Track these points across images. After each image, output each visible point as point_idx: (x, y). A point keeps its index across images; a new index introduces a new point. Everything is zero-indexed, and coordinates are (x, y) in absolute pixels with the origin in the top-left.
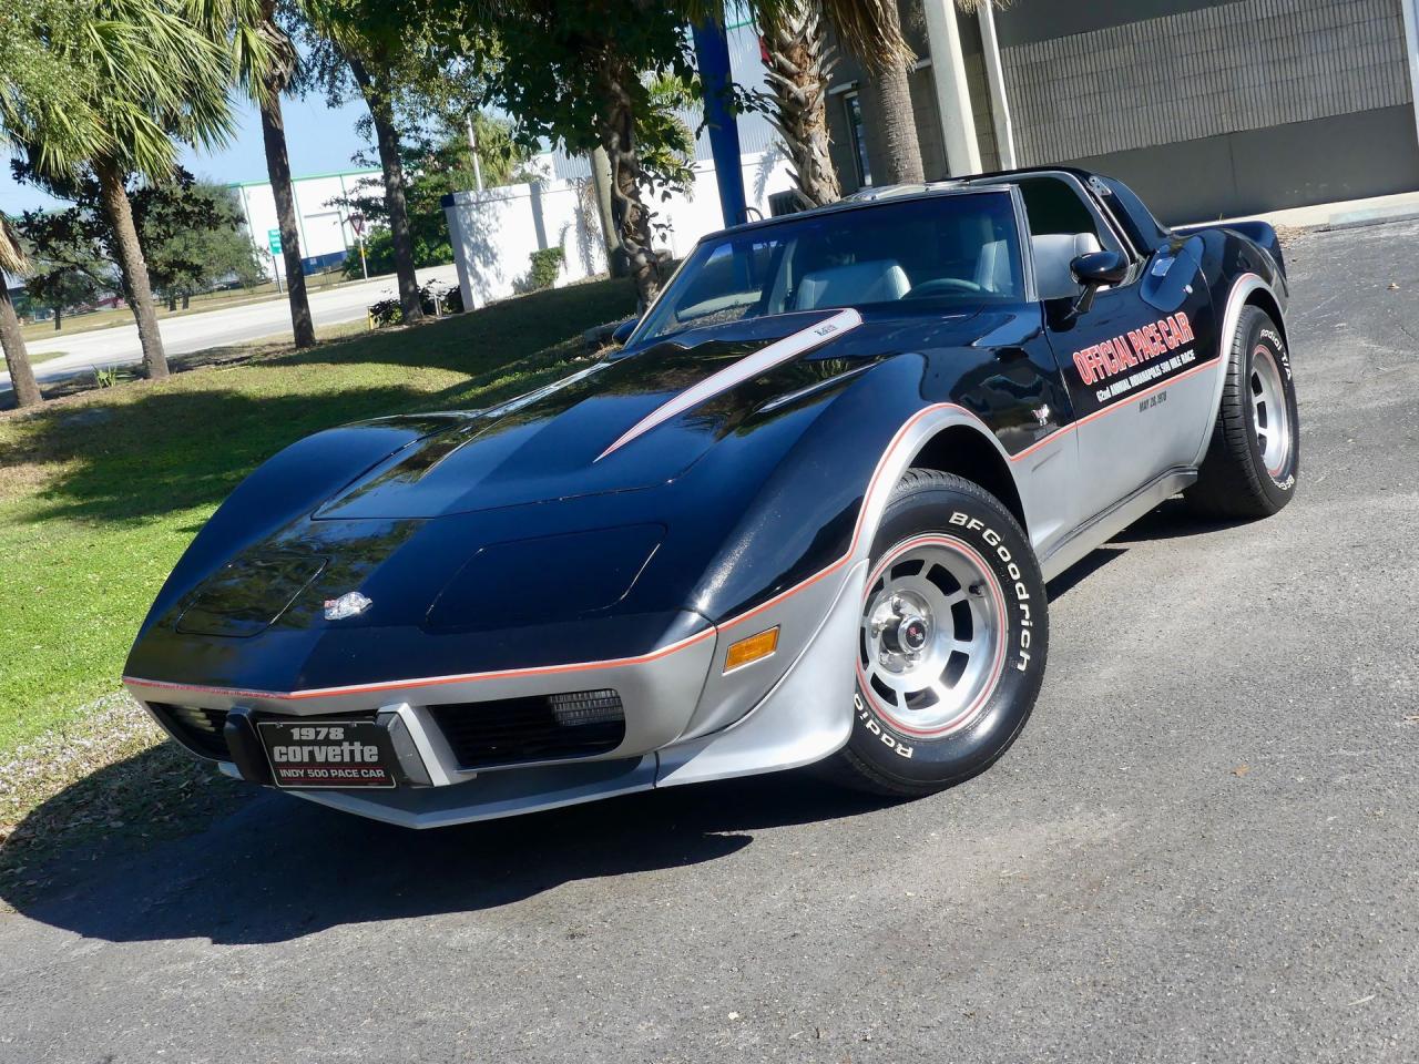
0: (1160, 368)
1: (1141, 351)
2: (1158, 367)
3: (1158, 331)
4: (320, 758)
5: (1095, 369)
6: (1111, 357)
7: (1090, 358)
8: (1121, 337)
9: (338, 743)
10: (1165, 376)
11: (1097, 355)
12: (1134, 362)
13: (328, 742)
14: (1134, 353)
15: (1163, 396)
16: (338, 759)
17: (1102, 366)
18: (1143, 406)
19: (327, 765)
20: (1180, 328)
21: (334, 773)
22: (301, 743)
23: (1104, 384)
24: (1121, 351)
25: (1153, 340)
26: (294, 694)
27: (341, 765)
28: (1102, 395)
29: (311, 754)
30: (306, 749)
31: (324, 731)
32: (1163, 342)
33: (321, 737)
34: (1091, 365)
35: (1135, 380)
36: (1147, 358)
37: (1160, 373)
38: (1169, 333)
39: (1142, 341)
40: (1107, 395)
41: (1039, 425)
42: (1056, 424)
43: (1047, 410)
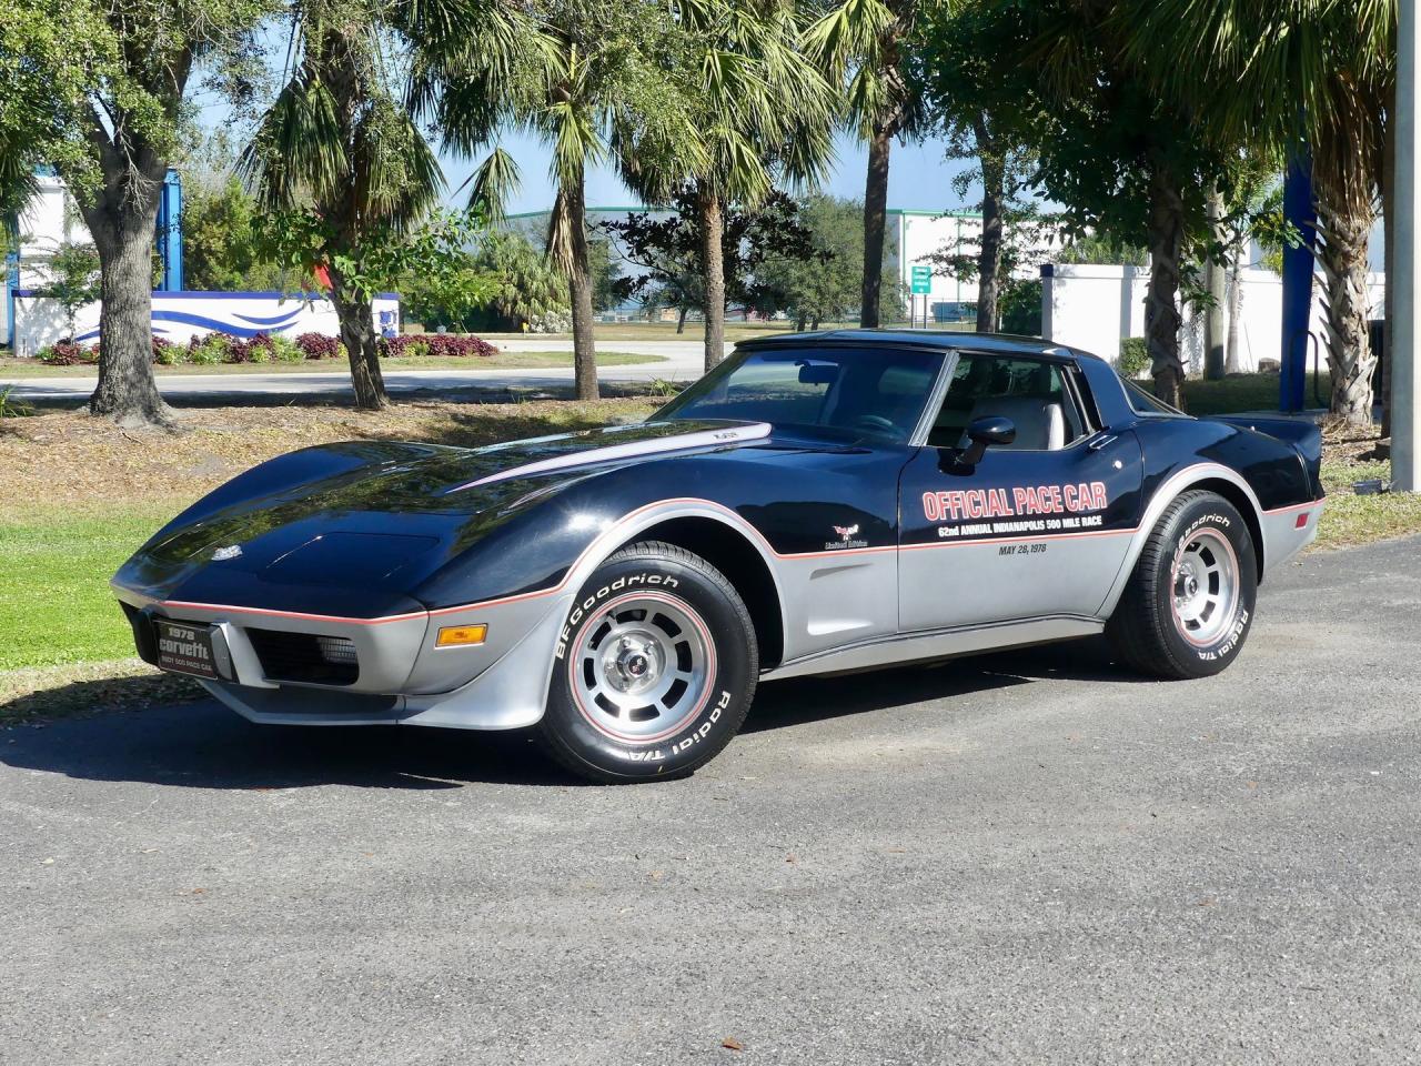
0: (1045, 524)
1: (1025, 507)
2: (1041, 523)
3: (1061, 493)
4: (182, 652)
5: (947, 510)
6: (977, 503)
7: (946, 501)
8: (1001, 490)
9: (190, 642)
10: (1047, 531)
11: (956, 500)
12: (1006, 512)
13: (185, 641)
14: (1012, 503)
15: (1043, 548)
16: (190, 654)
17: (959, 511)
18: (1003, 551)
19: (185, 657)
20: (1095, 495)
21: (189, 664)
22: (173, 639)
23: (951, 524)
24: (994, 502)
25: (1047, 499)
26: (167, 602)
27: (191, 659)
28: (942, 532)
29: (178, 646)
30: (176, 643)
31: (185, 632)
32: (1062, 504)
33: (183, 637)
34: (942, 505)
35: (999, 528)
36: (1030, 512)
37: (1043, 528)
38: (1074, 498)
39: (1031, 498)
40: (954, 532)
41: (839, 538)
42: (865, 543)
43: (855, 529)
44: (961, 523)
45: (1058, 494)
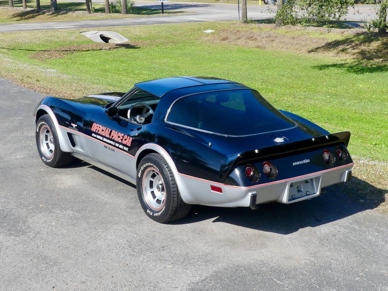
0: (115, 144)
1: (113, 136)
2: (114, 143)
3: (123, 137)
5: (96, 130)
6: (103, 131)
7: (97, 127)
8: (110, 130)
11: (100, 128)
12: (108, 136)
14: (110, 135)
15: (113, 150)
17: (98, 130)
18: (105, 146)
20: (129, 141)
23: (95, 133)
24: (107, 132)
25: (119, 137)
28: (93, 135)
32: (122, 140)
35: (105, 140)
36: (113, 139)
37: (114, 145)
38: (125, 140)
39: (116, 135)
40: (95, 136)
41: (72, 126)
42: (78, 130)
43: (76, 125)
44: (97, 134)
45: (122, 137)
